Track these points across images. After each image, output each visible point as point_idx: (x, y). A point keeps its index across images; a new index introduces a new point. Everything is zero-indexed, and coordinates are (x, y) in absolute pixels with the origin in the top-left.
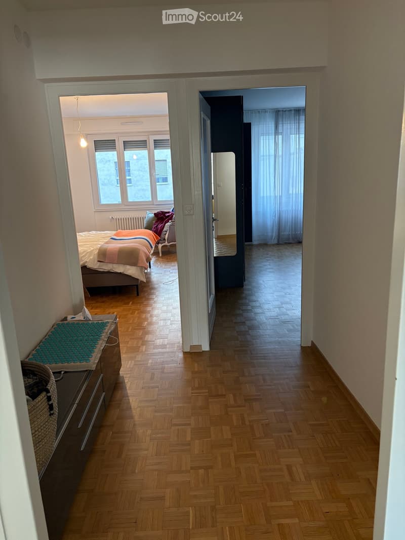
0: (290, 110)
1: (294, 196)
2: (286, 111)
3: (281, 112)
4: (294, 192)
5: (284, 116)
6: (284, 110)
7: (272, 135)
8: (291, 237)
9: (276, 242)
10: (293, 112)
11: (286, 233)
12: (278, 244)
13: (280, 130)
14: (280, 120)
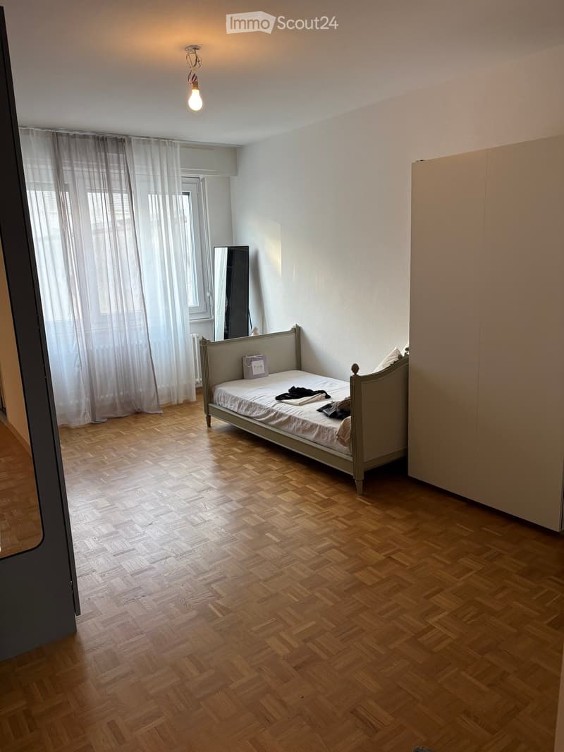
0: (85, 137)
1: (114, 318)
2: (74, 136)
3: (64, 138)
4: (114, 311)
5: (73, 147)
6: (71, 133)
7: (50, 190)
8: (117, 401)
9: (88, 419)
10: (91, 141)
11: (108, 396)
12: (93, 424)
13: (67, 179)
14: (65, 154)
